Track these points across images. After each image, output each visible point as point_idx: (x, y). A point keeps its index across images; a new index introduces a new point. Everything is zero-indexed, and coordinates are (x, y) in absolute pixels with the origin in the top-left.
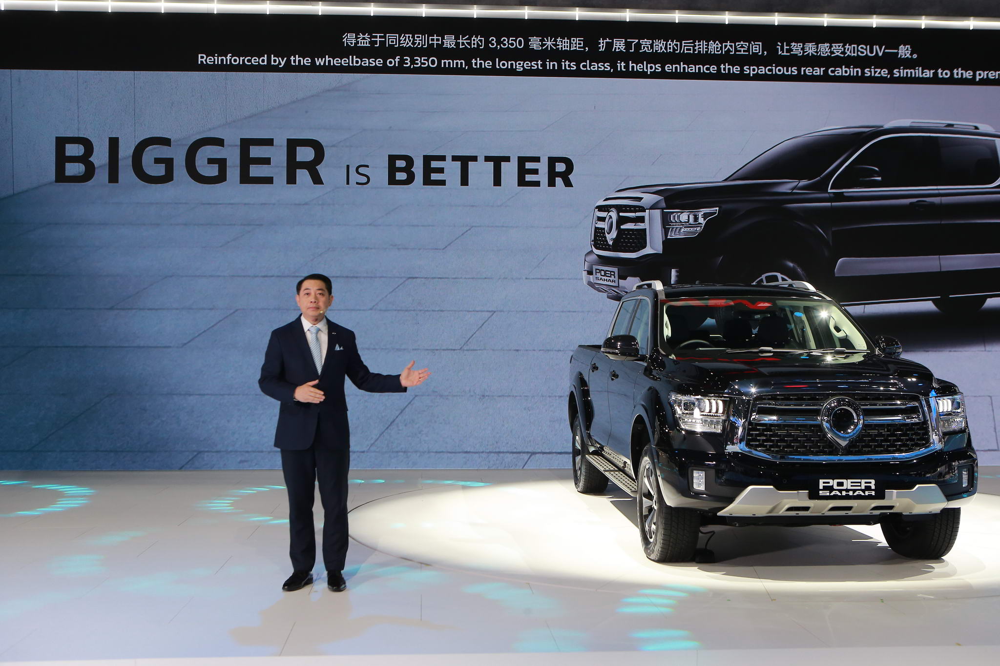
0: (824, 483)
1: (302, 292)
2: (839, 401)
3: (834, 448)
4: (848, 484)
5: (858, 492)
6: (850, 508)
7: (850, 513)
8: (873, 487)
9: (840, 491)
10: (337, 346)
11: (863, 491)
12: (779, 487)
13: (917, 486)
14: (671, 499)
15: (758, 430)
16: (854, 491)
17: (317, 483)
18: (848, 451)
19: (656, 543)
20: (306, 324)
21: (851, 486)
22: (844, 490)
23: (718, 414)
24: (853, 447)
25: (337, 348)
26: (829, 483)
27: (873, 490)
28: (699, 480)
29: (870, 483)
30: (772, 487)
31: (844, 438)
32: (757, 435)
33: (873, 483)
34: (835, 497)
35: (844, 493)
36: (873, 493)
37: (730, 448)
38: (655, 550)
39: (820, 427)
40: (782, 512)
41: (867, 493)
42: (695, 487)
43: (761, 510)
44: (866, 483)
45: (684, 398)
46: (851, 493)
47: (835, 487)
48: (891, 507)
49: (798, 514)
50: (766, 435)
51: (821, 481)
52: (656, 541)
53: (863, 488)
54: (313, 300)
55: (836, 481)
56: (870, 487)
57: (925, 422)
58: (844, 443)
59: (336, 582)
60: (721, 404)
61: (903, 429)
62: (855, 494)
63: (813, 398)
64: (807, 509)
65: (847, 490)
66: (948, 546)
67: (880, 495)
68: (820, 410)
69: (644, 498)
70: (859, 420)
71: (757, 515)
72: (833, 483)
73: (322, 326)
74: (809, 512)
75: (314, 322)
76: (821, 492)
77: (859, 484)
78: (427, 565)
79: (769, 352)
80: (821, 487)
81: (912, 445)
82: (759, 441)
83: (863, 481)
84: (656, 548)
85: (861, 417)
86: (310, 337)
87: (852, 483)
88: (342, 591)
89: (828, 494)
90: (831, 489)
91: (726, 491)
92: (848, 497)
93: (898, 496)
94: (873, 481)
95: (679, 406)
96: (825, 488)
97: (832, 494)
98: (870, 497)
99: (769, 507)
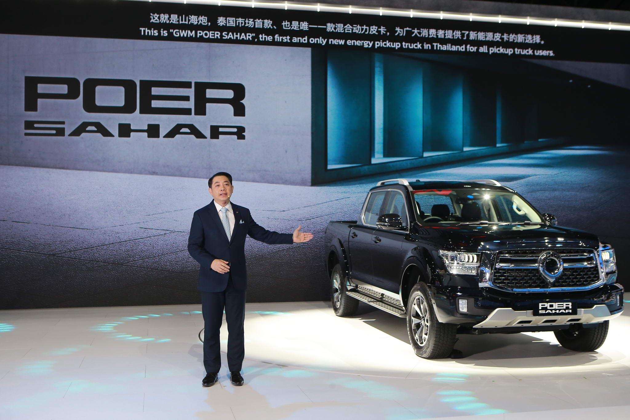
0: (542, 305)
1: (213, 185)
2: (547, 254)
3: (546, 283)
4: (556, 305)
5: (562, 310)
6: (554, 321)
7: (554, 324)
8: (570, 307)
9: (551, 310)
10: (241, 221)
11: (565, 310)
12: (515, 308)
13: (595, 306)
14: (441, 318)
15: (500, 273)
16: (560, 310)
17: (224, 312)
18: (554, 285)
19: (429, 347)
20: (218, 207)
21: (558, 307)
22: (553, 309)
23: (473, 263)
24: (558, 282)
25: (241, 222)
26: (544, 305)
27: (570, 309)
28: (463, 306)
29: (569, 305)
30: (511, 309)
31: (552, 277)
32: (499, 276)
33: (570, 305)
34: (549, 314)
35: (554, 312)
36: (570, 311)
37: (481, 285)
38: (427, 351)
39: (537, 270)
40: (515, 324)
41: (567, 311)
42: (461, 310)
43: (502, 323)
44: (566, 305)
45: (450, 253)
46: (557, 311)
47: (549, 308)
48: (578, 320)
49: (523, 325)
50: (505, 276)
51: (540, 304)
52: (429, 345)
53: (565, 308)
54: (222, 189)
55: (549, 304)
56: (569, 307)
57: (596, 266)
58: (552, 280)
59: (237, 379)
60: (475, 257)
61: (585, 271)
62: (560, 312)
63: (532, 252)
64: (529, 322)
65: (556, 310)
66: (601, 343)
67: (574, 312)
68: (537, 260)
69: (413, 318)
70: (560, 265)
71: (498, 327)
72: (547, 305)
73: (229, 207)
74: (530, 324)
75: (222, 205)
76: (540, 311)
77: (562, 306)
78: (284, 366)
79: (486, 224)
80: (540, 308)
81: (590, 281)
82: (501, 279)
83: (565, 304)
84: (428, 350)
85: (562, 263)
86: (222, 215)
87: (558, 305)
88: (241, 385)
89: (544, 312)
90: (546, 309)
91: (481, 312)
92: (556, 314)
93: (585, 313)
94: (570, 304)
95: (447, 258)
96: (543, 309)
97: (546, 312)
98: (568, 314)
99: (508, 322)
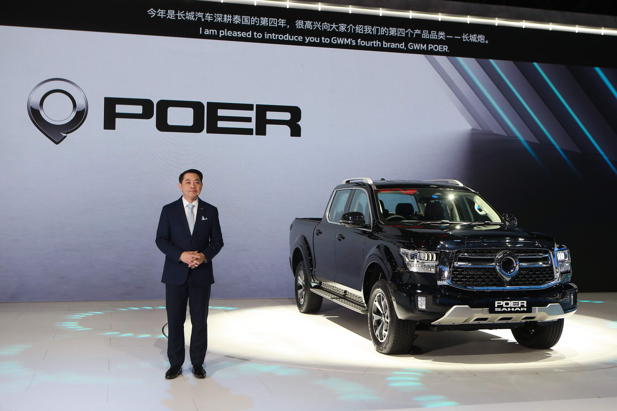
0: (498, 303)
1: (184, 182)
2: (504, 253)
3: (502, 282)
4: (511, 304)
5: (517, 308)
6: (510, 319)
7: (509, 321)
8: (525, 306)
9: (507, 308)
11: (520, 308)
12: (472, 306)
13: (549, 305)
14: (401, 315)
15: (458, 271)
16: (515, 308)
18: (510, 284)
19: (388, 343)
20: (185, 203)
21: (513, 305)
22: (509, 307)
23: (433, 262)
24: (514, 282)
25: (203, 218)
26: (500, 303)
27: (525, 307)
28: (422, 303)
29: (524, 303)
30: (468, 306)
31: (508, 276)
32: (457, 274)
34: (504, 312)
35: (509, 309)
36: (525, 309)
37: (439, 283)
38: (387, 347)
39: (494, 269)
40: (471, 322)
41: (522, 309)
42: (419, 307)
43: (459, 320)
44: (521, 303)
45: (410, 252)
46: (513, 309)
47: (504, 306)
48: (533, 318)
50: (462, 275)
51: (496, 302)
52: (388, 341)
53: (520, 306)
54: (193, 187)
55: (505, 302)
56: (524, 305)
57: (552, 266)
58: (508, 279)
59: (199, 372)
60: (435, 255)
61: (540, 270)
62: (515, 310)
63: (490, 252)
64: (486, 319)
65: (511, 308)
66: (556, 341)
67: (529, 310)
68: (494, 259)
69: (373, 315)
70: (516, 265)
71: (455, 324)
72: (503, 303)
73: (196, 203)
74: (487, 321)
75: (190, 201)
76: (496, 309)
77: (518, 304)
79: (447, 223)
80: (496, 306)
81: (545, 280)
82: (458, 278)
83: (520, 302)
85: (518, 262)
87: (513, 303)
88: (204, 378)
89: (500, 310)
90: (502, 307)
91: (438, 309)
92: (511, 312)
93: (539, 311)
94: (525, 302)
95: (407, 257)
96: (499, 307)
97: (502, 310)
98: (523, 312)
99: (465, 319)
